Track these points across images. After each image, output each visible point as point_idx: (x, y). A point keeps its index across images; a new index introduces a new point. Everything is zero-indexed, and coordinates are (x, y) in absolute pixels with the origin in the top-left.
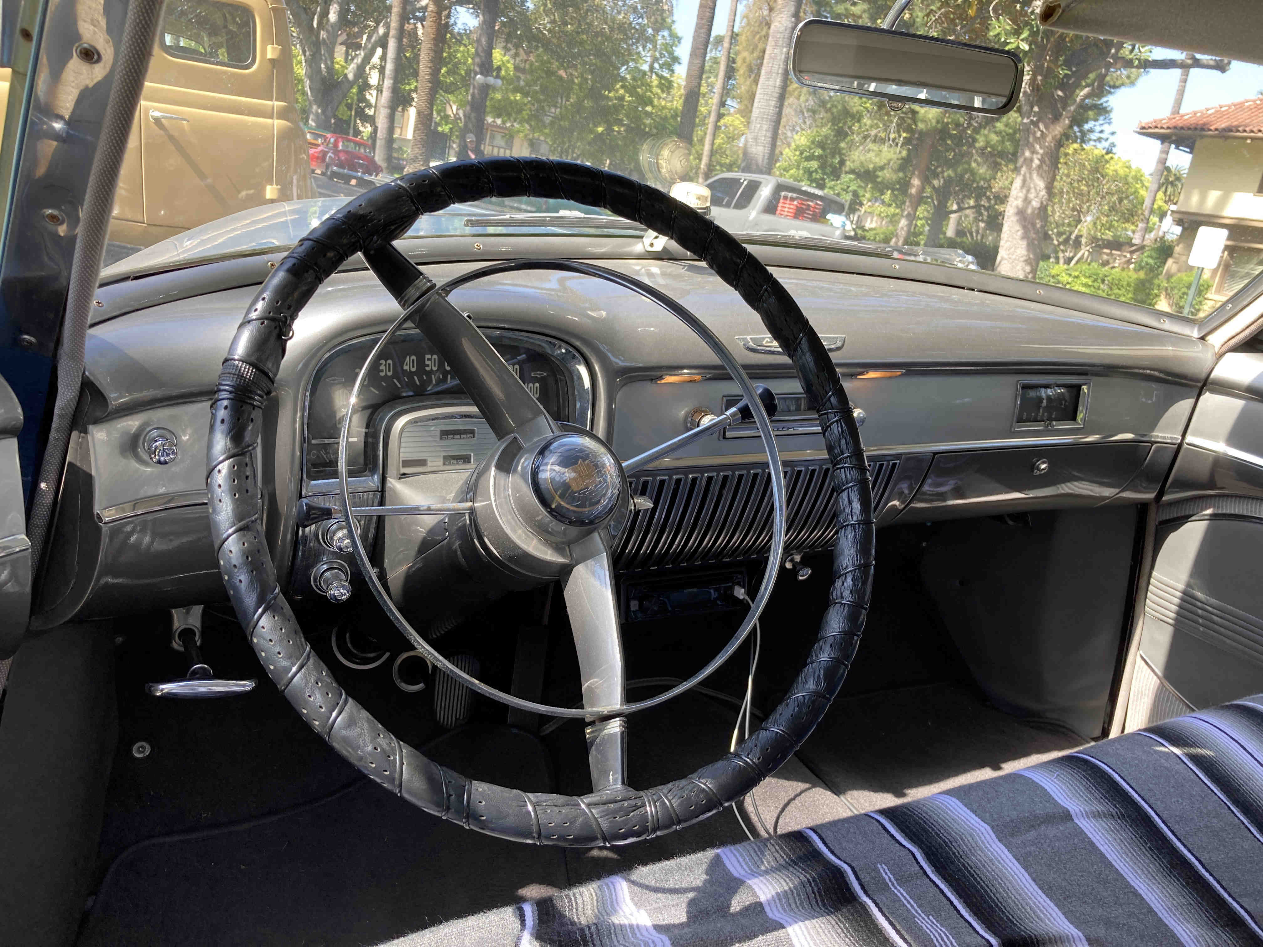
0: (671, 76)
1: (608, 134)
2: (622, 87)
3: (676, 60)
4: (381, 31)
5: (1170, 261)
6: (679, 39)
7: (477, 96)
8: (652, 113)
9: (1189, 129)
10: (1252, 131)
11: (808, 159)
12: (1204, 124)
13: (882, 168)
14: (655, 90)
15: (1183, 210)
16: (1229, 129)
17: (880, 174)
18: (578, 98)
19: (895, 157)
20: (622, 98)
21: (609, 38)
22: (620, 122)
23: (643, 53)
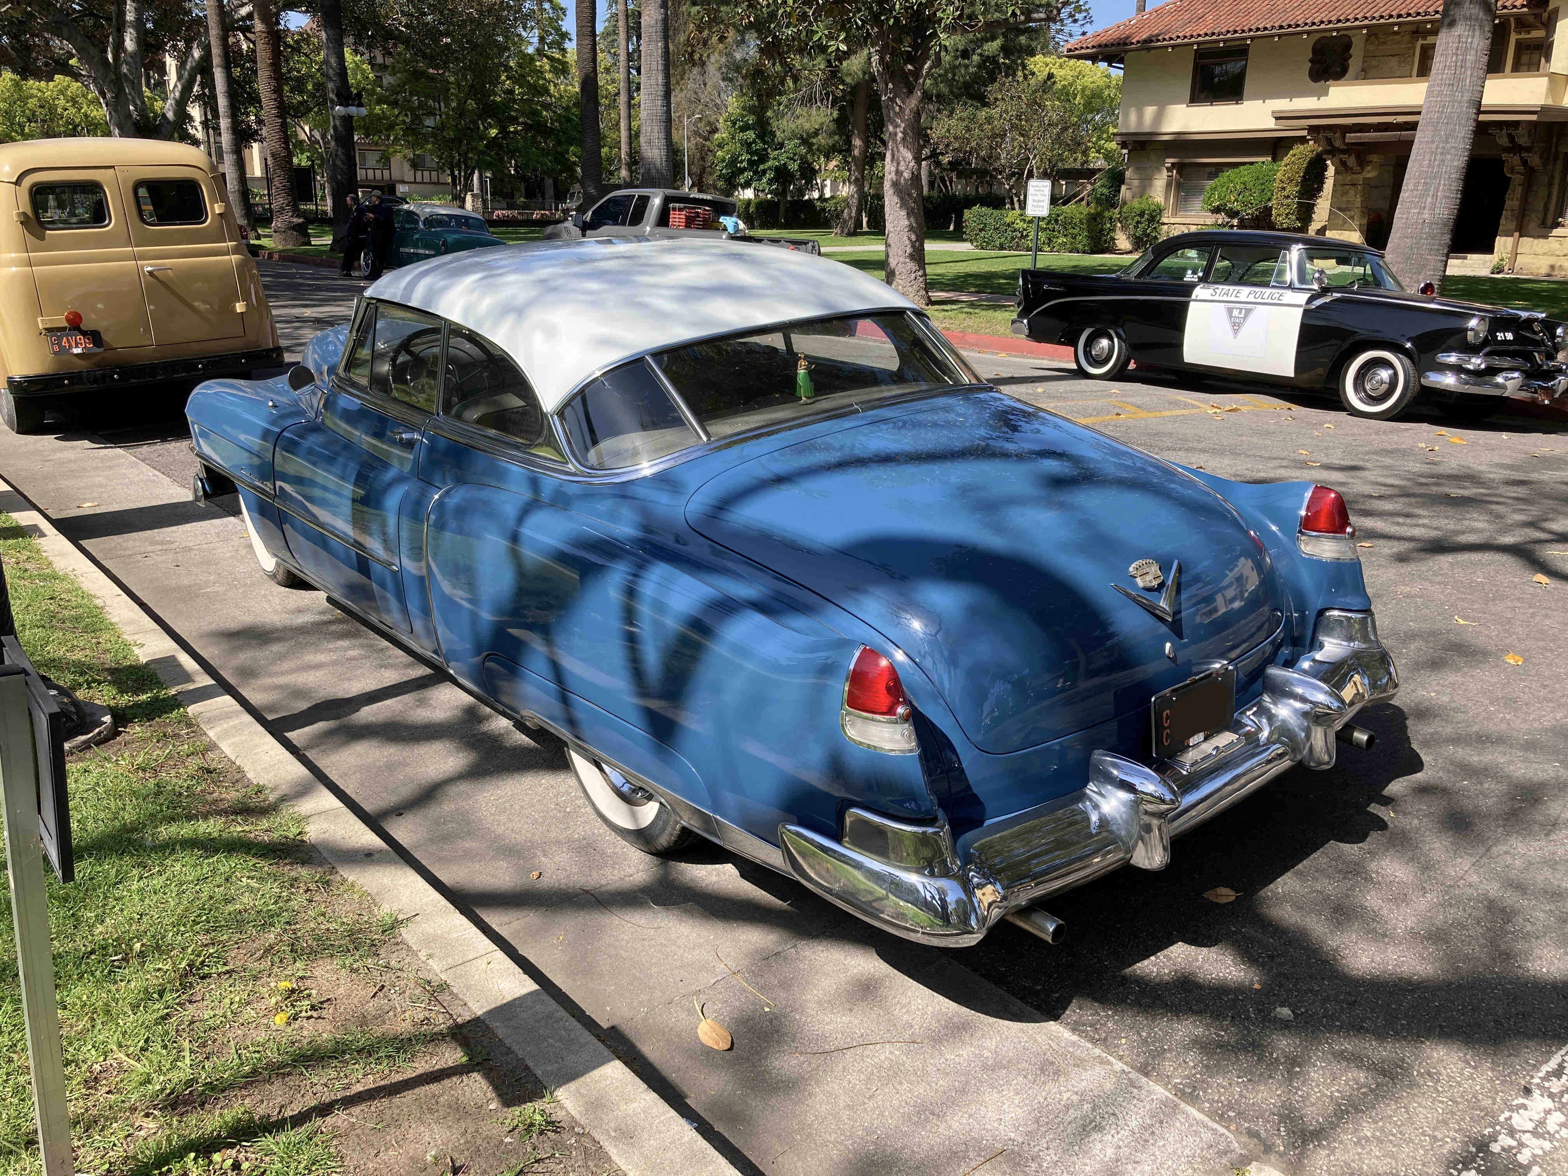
0: (564, 56)
1: (503, 138)
2: (508, 78)
3: (564, 36)
4: (197, 54)
5: (1123, 188)
6: (564, 11)
7: (340, 129)
8: (551, 104)
9: (1113, 45)
10: (1171, 39)
11: (743, 129)
12: (1127, 38)
13: (816, 133)
14: (548, 76)
15: (1124, 131)
16: (1149, 40)
17: (814, 141)
18: (459, 101)
19: (827, 120)
20: (511, 92)
21: (479, 23)
22: (514, 121)
23: (524, 34)
